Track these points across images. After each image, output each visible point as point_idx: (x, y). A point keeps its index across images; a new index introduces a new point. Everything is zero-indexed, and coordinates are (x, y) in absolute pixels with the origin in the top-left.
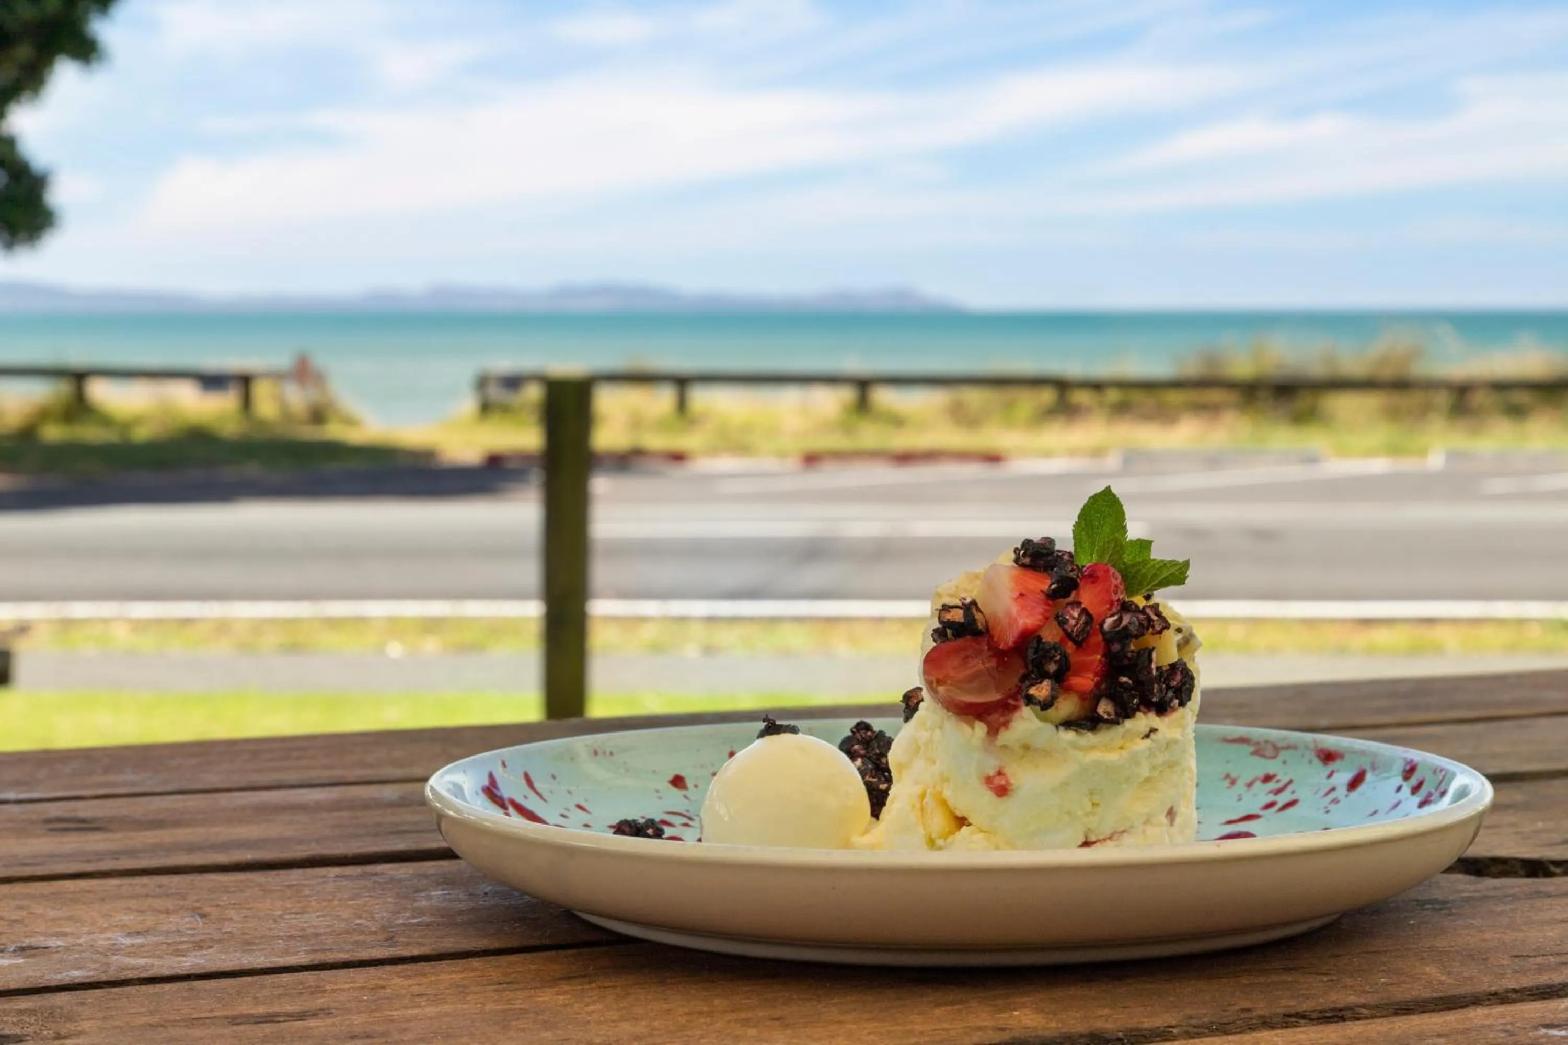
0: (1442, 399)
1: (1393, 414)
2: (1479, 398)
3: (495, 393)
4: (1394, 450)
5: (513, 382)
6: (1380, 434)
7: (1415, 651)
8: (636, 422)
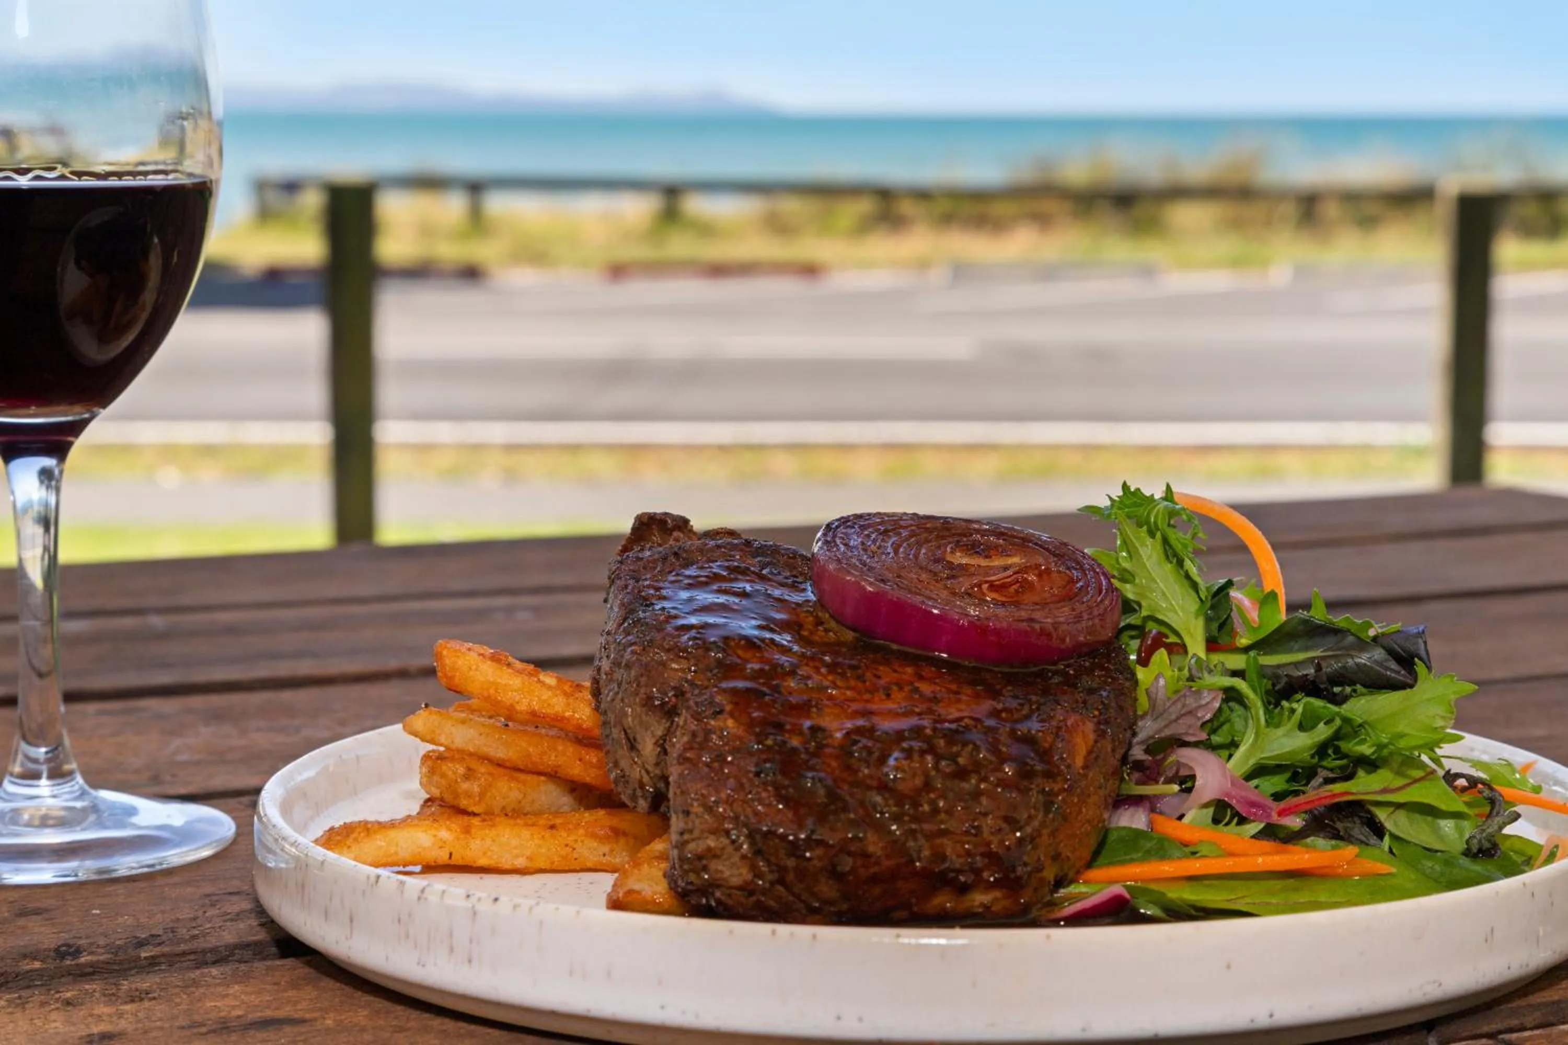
0: (1290, 209)
1: (1236, 225)
2: (1331, 210)
3: (273, 197)
4: (1236, 263)
5: (291, 187)
6: (1228, 246)
7: (1264, 474)
8: (427, 231)
